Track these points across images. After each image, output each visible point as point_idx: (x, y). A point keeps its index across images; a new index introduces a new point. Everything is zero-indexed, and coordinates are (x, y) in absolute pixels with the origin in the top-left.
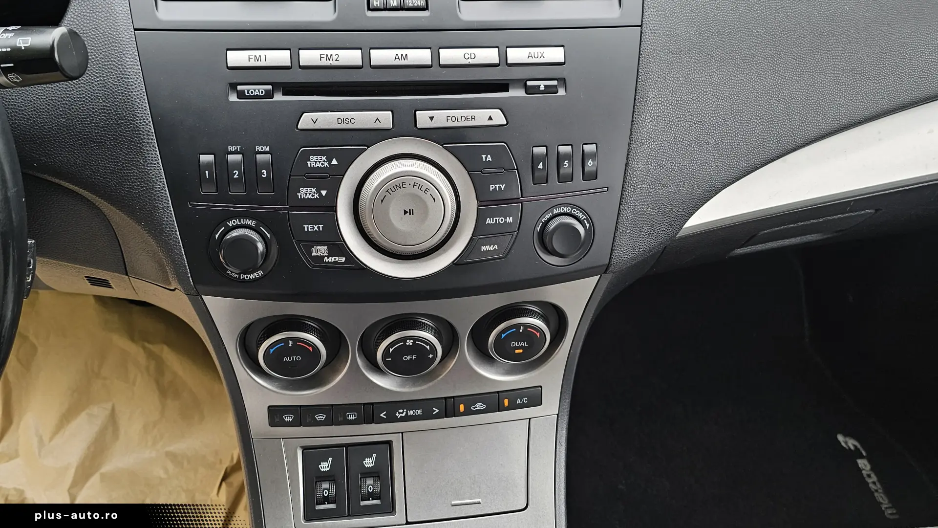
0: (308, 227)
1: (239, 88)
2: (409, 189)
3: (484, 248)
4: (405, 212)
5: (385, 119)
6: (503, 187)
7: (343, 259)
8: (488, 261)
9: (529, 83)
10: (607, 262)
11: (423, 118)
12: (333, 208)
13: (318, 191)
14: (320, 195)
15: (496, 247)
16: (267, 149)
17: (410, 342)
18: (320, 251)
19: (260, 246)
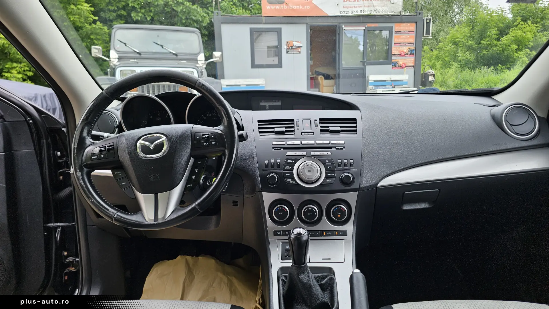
0: (287, 175)
1: (274, 148)
2: (309, 166)
3: (327, 181)
4: (309, 171)
5: (304, 153)
6: (331, 167)
7: (294, 182)
8: (328, 184)
9: (336, 147)
10: (359, 187)
11: (313, 153)
12: (293, 170)
13: (290, 167)
14: (290, 168)
15: (330, 181)
16: (279, 159)
17: (310, 209)
18: (289, 180)
19: (277, 180)
